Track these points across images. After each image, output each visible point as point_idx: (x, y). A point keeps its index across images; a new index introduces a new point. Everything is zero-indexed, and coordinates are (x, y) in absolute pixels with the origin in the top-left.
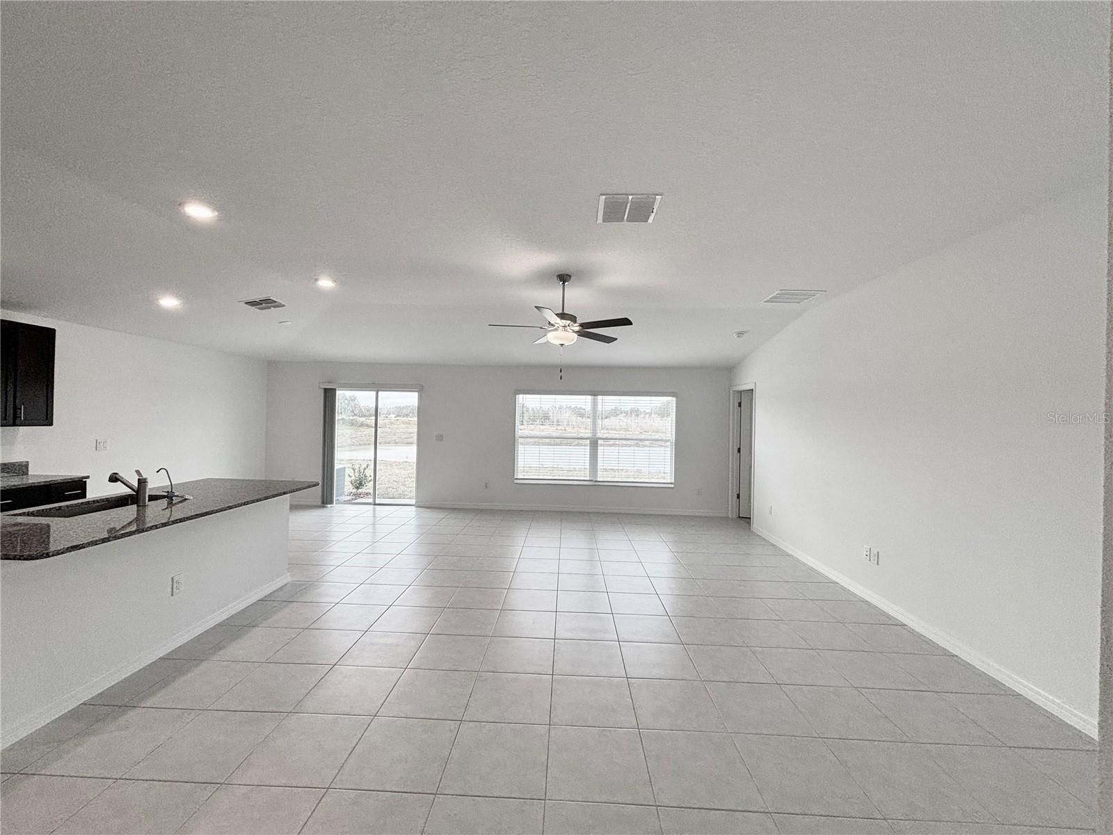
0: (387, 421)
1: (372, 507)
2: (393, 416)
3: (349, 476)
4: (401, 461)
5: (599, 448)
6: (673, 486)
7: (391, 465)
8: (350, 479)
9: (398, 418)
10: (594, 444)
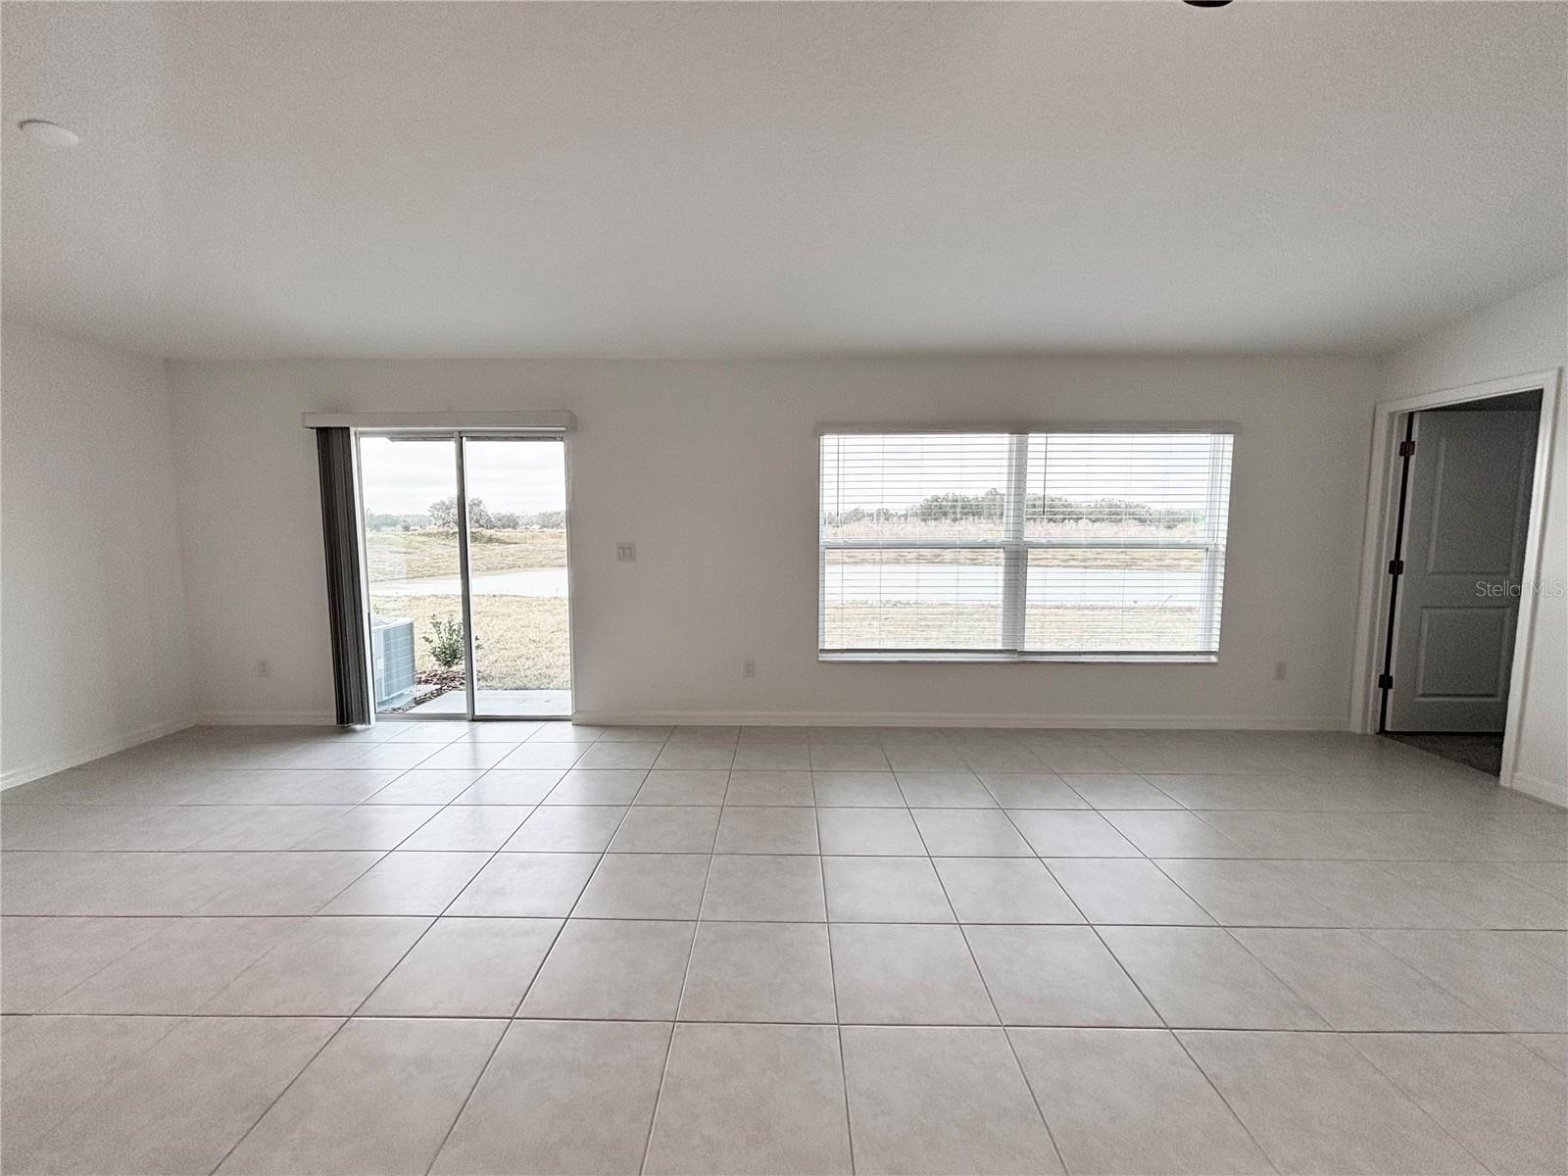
0: (528, 534)
1: (465, 726)
2: (536, 527)
3: (427, 640)
4: (547, 595)
5: (1029, 569)
6: (1213, 659)
7: (529, 605)
8: (428, 647)
9: (545, 529)
10: (1017, 559)
